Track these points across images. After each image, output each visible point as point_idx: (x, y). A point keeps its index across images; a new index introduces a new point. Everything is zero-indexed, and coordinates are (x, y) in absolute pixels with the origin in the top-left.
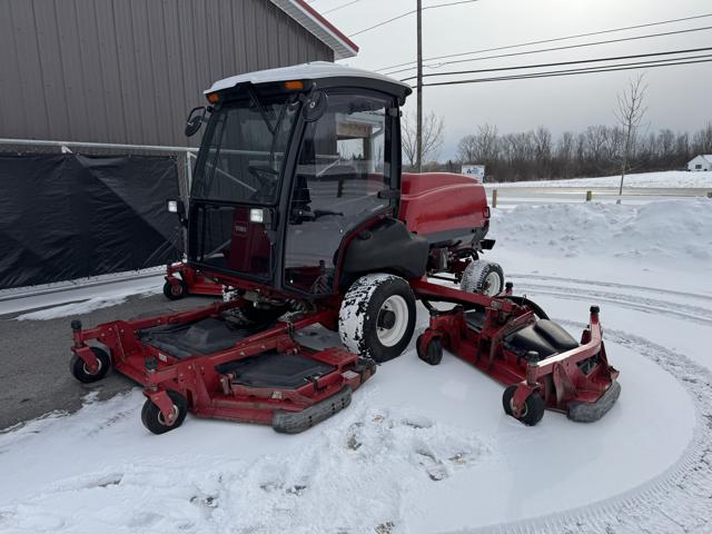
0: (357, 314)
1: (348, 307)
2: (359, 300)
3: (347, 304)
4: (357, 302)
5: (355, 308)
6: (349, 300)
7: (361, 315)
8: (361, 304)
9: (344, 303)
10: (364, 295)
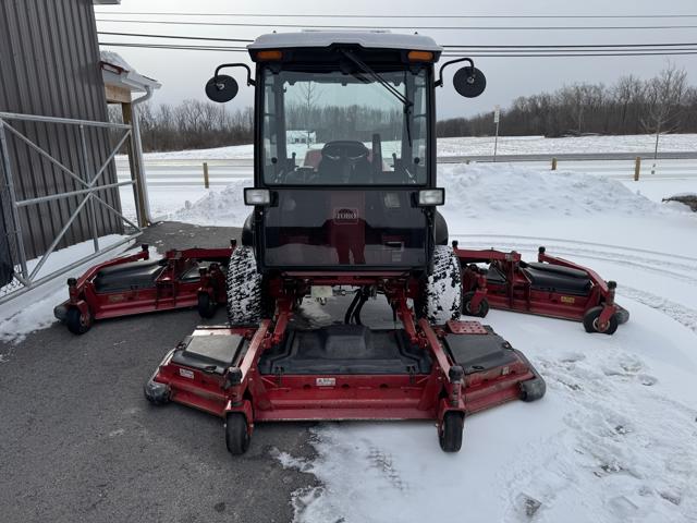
0: (453, 285)
1: (439, 282)
2: (448, 272)
3: (436, 279)
4: (448, 275)
5: (449, 281)
6: (438, 274)
7: (457, 285)
8: (452, 275)
9: (431, 279)
10: (451, 267)
